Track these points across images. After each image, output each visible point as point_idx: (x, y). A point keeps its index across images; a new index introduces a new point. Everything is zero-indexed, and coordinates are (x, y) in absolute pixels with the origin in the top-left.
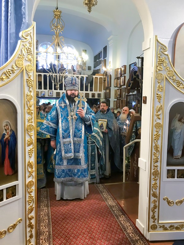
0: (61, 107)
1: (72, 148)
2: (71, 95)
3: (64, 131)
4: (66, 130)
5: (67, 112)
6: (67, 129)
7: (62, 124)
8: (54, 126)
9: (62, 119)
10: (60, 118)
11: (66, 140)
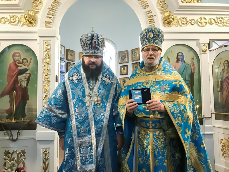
0: (72, 81)
1: (93, 154)
2: (90, 64)
3: (80, 123)
4: (84, 121)
5: (82, 90)
6: (85, 119)
7: (75, 110)
8: (60, 114)
9: (75, 101)
10: (71, 100)
11: (83, 140)
